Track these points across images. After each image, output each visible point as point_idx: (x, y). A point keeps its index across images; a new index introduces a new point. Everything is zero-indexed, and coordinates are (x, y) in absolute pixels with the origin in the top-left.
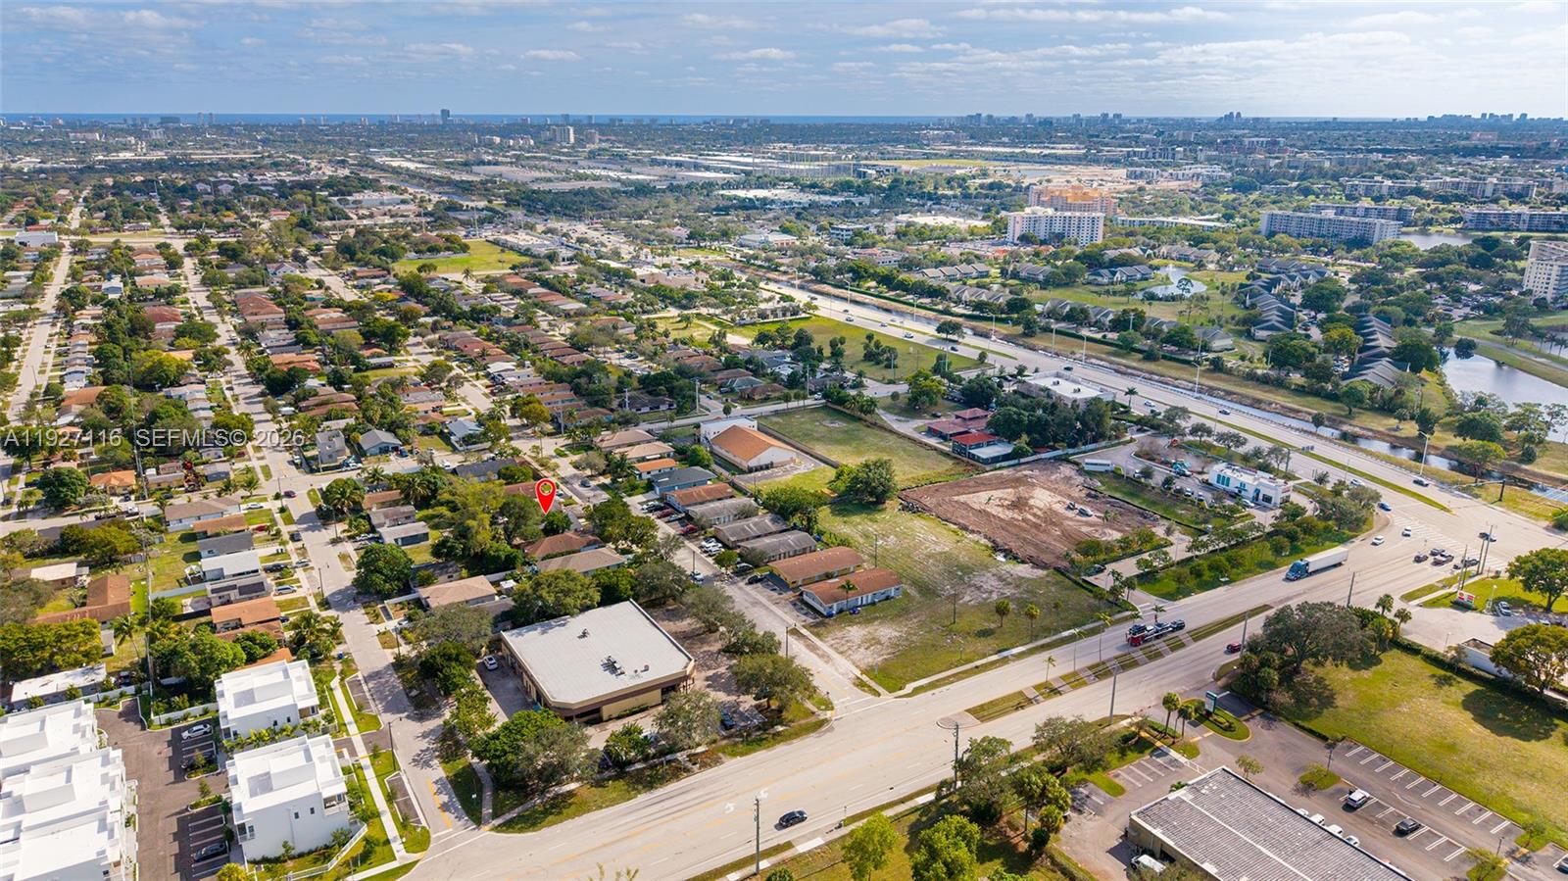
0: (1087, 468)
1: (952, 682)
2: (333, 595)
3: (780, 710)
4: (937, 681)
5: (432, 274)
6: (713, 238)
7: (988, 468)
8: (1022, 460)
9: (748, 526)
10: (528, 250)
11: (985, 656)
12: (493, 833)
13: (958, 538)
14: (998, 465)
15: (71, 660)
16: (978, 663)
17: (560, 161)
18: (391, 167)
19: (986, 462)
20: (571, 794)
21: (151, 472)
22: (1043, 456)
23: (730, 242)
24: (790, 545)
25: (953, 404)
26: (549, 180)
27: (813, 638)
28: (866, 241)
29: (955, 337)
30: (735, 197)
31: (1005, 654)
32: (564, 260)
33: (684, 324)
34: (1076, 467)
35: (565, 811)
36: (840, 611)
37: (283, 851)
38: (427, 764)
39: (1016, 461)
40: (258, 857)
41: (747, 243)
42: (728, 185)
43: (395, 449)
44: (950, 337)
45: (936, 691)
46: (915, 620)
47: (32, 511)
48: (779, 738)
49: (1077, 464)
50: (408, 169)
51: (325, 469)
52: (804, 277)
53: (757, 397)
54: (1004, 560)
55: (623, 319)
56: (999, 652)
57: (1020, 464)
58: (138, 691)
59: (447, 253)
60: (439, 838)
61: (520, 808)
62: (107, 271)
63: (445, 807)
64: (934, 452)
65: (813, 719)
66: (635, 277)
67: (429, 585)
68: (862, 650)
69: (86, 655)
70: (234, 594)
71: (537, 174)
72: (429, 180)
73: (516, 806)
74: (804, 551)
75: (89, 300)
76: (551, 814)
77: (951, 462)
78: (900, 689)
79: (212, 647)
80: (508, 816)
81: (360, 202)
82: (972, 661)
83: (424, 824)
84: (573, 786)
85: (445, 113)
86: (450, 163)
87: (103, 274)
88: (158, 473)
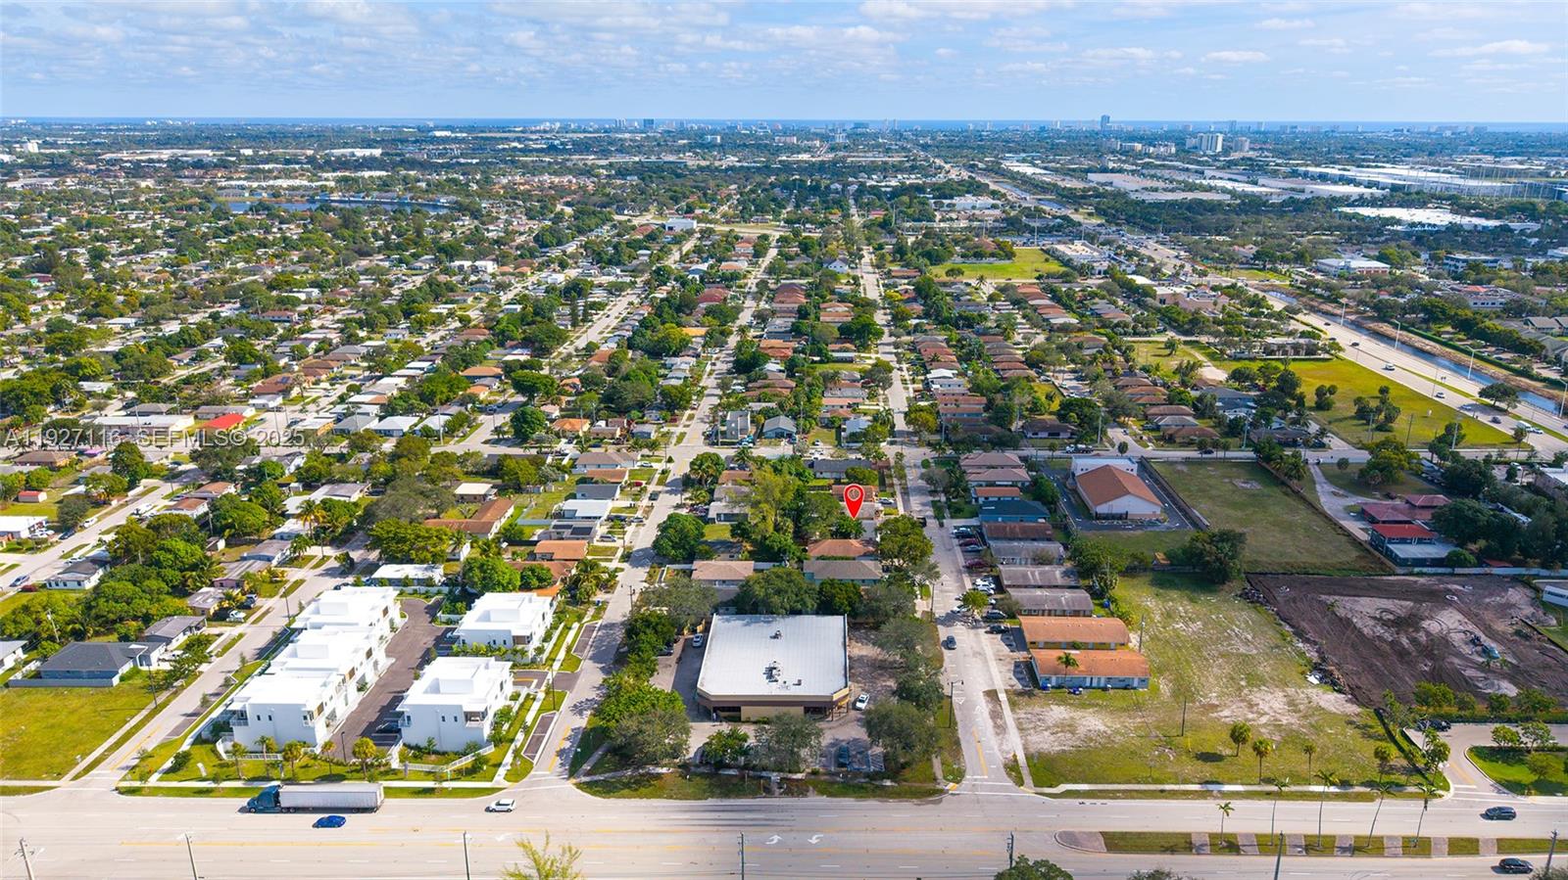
0: (1546, 598)
1: (1118, 798)
2: (638, 551)
3: (903, 766)
4: (1100, 791)
5: (959, 278)
6: (1285, 260)
7: (1399, 570)
8: (1458, 570)
9: (1033, 574)
10: (1070, 260)
11: (1185, 782)
12: (574, 787)
13: (1280, 642)
14: (1416, 570)
15: (422, 557)
16: (1168, 787)
17: (1187, 170)
18: (1011, 172)
19: (1403, 562)
20: (659, 776)
21: (602, 423)
22: (1496, 571)
23: (1305, 266)
24: (1060, 603)
25: (1426, 486)
26: (1156, 190)
27: (1006, 706)
28: (1482, 276)
29: (1503, 405)
30: (1355, 216)
31: (1211, 787)
32: (1099, 273)
33: (1168, 351)
34: (1533, 595)
35: (642, 790)
36: (1059, 687)
37: (426, 744)
38: (580, 713)
39: (1449, 570)
40: (413, 744)
41: (1323, 267)
42: (1362, 201)
43: (790, 435)
44: (1497, 404)
45: (1088, 802)
46: (1139, 720)
47: (507, 440)
48: (878, 792)
49: (1537, 590)
50: (1025, 175)
51: (723, 444)
52: (1365, 311)
53: (1178, 440)
54: (1316, 682)
55: (1105, 339)
56: (1207, 782)
57: (1453, 575)
58: (451, 592)
59: (992, 259)
60: (534, 776)
61: (611, 774)
62: (705, 255)
63: (561, 753)
64: (1344, 539)
65: (930, 786)
66: (1154, 297)
67: (708, 559)
68: (1046, 733)
69: (434, 555)
70: (567, 533)
71: (1149, 183)
72: (1036, 186)
73: (610, 771)
74: (1076, 613)
75: (673, 277)
76: (630, 788)
77: (1354, 554)
78: (1051, 786)
79: (493, 569)
80: (596, 778)
81: (954, 205)
82: (1161, 783)
83: (535, 762)
84: (664, 770)
85: (1105, 119)
86: (1074, 170)
87: (701, 258)
88: (607, 425)
